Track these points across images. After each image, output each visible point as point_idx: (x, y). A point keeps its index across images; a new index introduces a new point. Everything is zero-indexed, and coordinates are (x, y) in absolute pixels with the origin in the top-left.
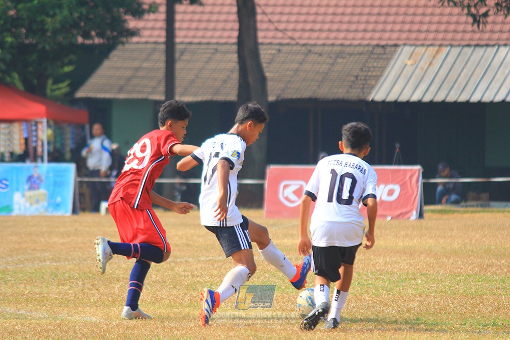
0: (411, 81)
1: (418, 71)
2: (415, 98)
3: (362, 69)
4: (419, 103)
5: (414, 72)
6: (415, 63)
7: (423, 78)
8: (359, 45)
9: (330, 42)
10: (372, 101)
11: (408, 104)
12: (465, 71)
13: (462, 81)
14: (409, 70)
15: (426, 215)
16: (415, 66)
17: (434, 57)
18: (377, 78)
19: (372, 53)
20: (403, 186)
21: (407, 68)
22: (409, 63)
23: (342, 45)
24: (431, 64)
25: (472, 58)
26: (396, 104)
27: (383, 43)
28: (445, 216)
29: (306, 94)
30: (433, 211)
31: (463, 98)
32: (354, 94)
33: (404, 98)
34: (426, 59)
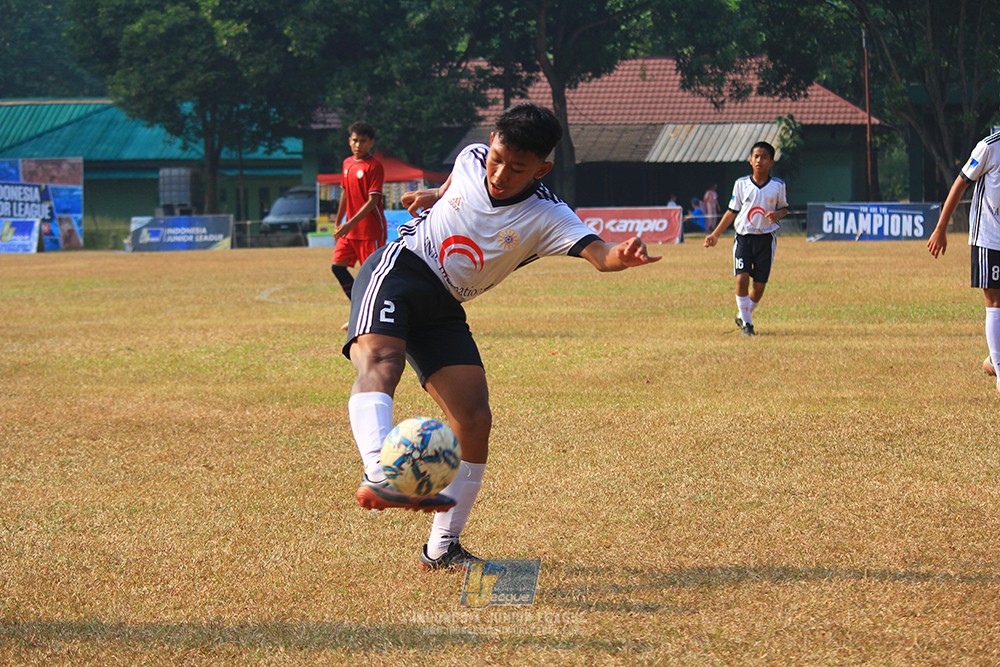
0: (675, 147)
1: (679, 141)
2: (677, 160)
3: (640, 141)
4: (680, 163)
5: (675, 142)
6: (676, 136)
7: (682, 146)
8: (638, 124)
9: (617, 122)
10: (648, 162)
11: (672, 164)
12: (710, 140)
13: (709, 147)
14: (672, 140)
15: (685, 240)
16: (676, 138)
17: (689, 132)
18: (650, 146)
19: (646, 129)
20: (669, 221)
21: (671, 138)
22: (672, 135)
23: (626, 124)
24: (687, 136)
25: (715, 132)
26: (664, 164)
27: (654, 122)
28: (698, 241)
29: (601, 159)
30: (691, 238)
31: (709, 159)
32: (635, 158)
33: (669, 160)
34: (684, 133)
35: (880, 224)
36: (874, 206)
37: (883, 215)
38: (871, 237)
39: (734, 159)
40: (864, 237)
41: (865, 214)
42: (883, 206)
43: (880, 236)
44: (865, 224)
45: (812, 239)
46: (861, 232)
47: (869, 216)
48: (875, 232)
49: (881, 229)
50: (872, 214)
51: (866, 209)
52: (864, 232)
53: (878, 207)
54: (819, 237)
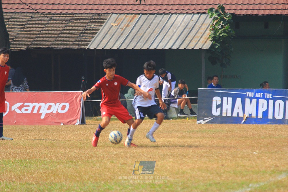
0: (114, 36)
1: (119, 30)
2: (115, 47)
3: (84, 29)
5: (116, 31)
6: (118, 25)
7: (122, 34)
9: (64, 11)
10: (88, 48)
11: (110, 51)
12: (149, 29)
13: (146, 36)
14: (114, 29)
16: (118, 27)
17: (130, 21)
19: (91, 18)
20: (71, 104)
21: (113, 27)
22: (114, 25)
24: (127, 26)
25: (154, 21)
26: (103, 50)
27: (99, 12)
29: (46, 46)
31: (145, 47)
32: (77, 45)
33: (108, 47)
34: (125, 22)
35: (265, 109)
36: (260, 92)
37: (268, 100)
38: (257, 120)
39: (167, 47)
40: (249, 120)
41: (251, 99)
42: (268, 92)
43: (265, 119)
44: (250, 108)
45: (202, 121)
46: (247, 115)
47: (254, 101)
48: (260, 116)
49: (265, 113)
50: (258, 99)
51: (251, 94)
52: (250, 115)
53: (264, 92)
54: (208, 119)
